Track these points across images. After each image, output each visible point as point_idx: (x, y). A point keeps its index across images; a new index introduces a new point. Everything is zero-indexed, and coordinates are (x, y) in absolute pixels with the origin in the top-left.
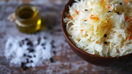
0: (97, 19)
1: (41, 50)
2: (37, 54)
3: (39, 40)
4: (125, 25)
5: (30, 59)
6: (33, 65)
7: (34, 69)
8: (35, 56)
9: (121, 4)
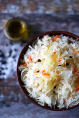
0: (48, 75)
1: (12, 62)
2: (9, 66)
3: (11, 52)
4: (72, 78)
5: (3, 71)
6: (5, 77)
7: (6, 81)
8: (7, 69)
9: (71, 57)
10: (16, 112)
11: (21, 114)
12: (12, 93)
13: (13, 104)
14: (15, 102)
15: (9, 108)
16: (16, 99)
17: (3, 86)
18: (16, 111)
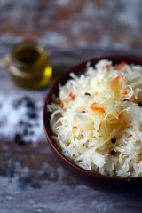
0: (102, 110)
5: (29, 130)
6: (34, 139)
7: (35, 146)
10: (51, 197)
11: (62, 201)
12: (46, 165)
13: (46, 185)
14: (50, 180)
15: (37, 190)
16: (52, 175)
17: (28, 153)
18: (51, 195)
